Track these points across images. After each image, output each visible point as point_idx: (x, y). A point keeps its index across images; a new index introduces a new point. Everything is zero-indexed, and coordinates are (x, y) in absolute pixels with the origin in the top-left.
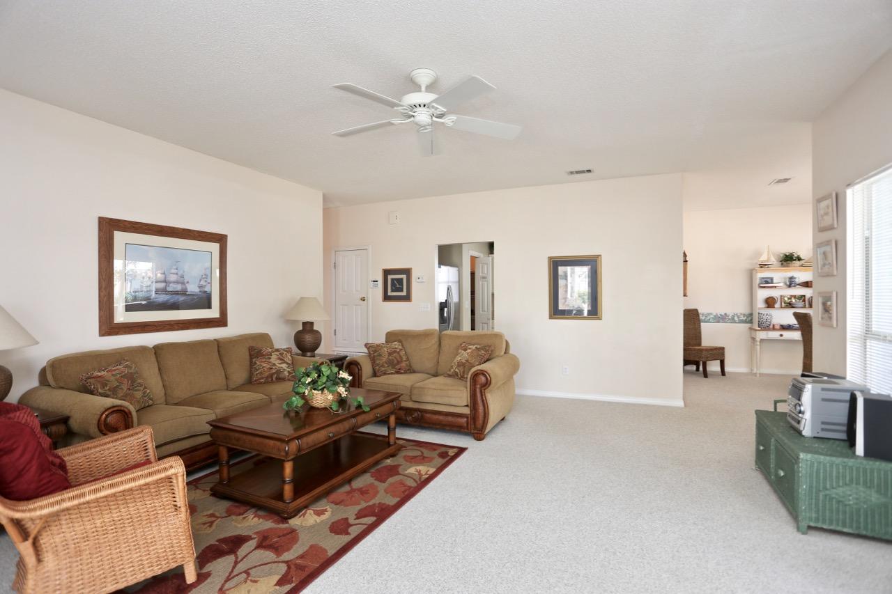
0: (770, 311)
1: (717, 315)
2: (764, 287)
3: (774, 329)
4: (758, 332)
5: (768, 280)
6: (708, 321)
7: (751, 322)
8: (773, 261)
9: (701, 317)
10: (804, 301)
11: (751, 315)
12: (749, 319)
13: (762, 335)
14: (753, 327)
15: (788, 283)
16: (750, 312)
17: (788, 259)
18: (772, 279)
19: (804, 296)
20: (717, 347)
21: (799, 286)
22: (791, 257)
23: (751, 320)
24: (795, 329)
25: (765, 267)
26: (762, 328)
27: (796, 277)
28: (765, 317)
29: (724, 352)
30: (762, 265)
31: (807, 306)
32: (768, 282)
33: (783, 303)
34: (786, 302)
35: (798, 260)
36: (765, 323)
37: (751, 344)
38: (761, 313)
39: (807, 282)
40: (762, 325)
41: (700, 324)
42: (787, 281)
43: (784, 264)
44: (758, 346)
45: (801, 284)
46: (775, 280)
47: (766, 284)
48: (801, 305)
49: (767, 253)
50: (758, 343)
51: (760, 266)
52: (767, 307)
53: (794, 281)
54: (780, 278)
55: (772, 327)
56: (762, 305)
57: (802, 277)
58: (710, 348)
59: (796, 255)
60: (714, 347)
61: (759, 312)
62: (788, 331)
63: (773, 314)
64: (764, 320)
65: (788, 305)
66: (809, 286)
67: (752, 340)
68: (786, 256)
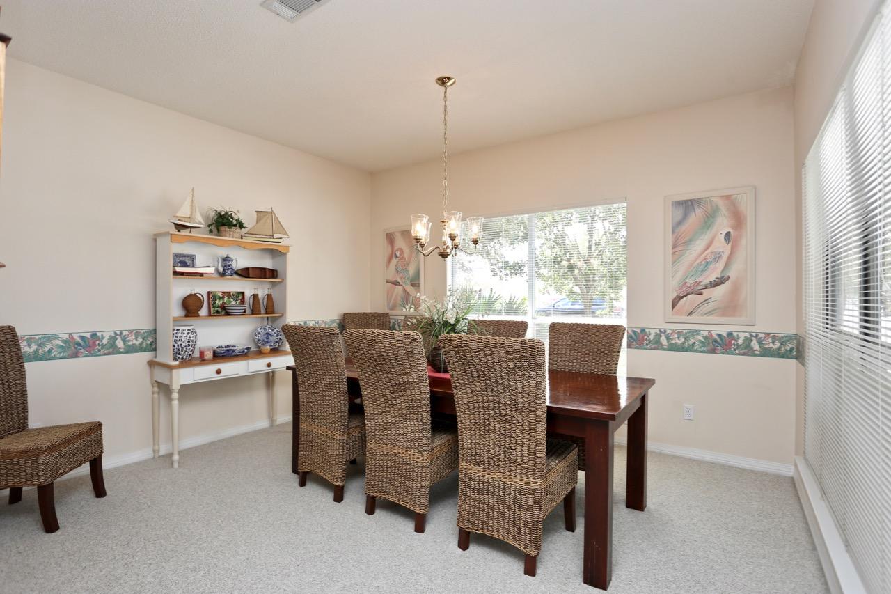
0: (193, 324)
2: (182, 274)
3: (202, 360)
4: (174, 372)
5: (186, 259)
6: (47, 356)
7: (153, 347)
8: (199, 221)
9: (25, 348)
10: (242, 302)
11: (154, 331)
12: (150, 341)
13: (186, 376)
14: (159, 359)
15: (221, 269)
16: (151, 327)
17: (223, 222)
18: (192, 258)
19: (243, 294)
20: (80, 425)
21: (235, 277)
22: (228, 219)
23: (151, 344)
24: (237, 356)
25: (185, 232)
26: (180, 360)
27: (232, 256)
28: (185, 337)
29: (101, 435)
30: (179, 227)
31: (247, 312)
32: (186, 263)
33: (211, 306)
34: (216, 305)
35: (238, 227)
36: (185, 349)
37: (153, 398)
38: (178, 328)
39: (248, 269)
40: (179, 354)
41: (22, 366)
42: (220, 265)
43: (215, 230)
44: (175, 403)
45: (239, 272)
46: (199, 262)
47: (183, 266)
48: (240, 308)
49: (190, 204)
50: (175, 395)
51: (176, 228)
52: (186, 316)
53: (229, 265)
54: (206, 258)
55: (198, 355)
56: (177, 312)
57: (242, 260)
58: (64, 435)
59: (236, 218)
60: (72, 430)
61: (173, 326)
62: (228, 361)
63: (197, 331)
64: (184, 344)
65: (220, 310)
66: (251, 276)
67: (156, 389)
68: (220, 216)
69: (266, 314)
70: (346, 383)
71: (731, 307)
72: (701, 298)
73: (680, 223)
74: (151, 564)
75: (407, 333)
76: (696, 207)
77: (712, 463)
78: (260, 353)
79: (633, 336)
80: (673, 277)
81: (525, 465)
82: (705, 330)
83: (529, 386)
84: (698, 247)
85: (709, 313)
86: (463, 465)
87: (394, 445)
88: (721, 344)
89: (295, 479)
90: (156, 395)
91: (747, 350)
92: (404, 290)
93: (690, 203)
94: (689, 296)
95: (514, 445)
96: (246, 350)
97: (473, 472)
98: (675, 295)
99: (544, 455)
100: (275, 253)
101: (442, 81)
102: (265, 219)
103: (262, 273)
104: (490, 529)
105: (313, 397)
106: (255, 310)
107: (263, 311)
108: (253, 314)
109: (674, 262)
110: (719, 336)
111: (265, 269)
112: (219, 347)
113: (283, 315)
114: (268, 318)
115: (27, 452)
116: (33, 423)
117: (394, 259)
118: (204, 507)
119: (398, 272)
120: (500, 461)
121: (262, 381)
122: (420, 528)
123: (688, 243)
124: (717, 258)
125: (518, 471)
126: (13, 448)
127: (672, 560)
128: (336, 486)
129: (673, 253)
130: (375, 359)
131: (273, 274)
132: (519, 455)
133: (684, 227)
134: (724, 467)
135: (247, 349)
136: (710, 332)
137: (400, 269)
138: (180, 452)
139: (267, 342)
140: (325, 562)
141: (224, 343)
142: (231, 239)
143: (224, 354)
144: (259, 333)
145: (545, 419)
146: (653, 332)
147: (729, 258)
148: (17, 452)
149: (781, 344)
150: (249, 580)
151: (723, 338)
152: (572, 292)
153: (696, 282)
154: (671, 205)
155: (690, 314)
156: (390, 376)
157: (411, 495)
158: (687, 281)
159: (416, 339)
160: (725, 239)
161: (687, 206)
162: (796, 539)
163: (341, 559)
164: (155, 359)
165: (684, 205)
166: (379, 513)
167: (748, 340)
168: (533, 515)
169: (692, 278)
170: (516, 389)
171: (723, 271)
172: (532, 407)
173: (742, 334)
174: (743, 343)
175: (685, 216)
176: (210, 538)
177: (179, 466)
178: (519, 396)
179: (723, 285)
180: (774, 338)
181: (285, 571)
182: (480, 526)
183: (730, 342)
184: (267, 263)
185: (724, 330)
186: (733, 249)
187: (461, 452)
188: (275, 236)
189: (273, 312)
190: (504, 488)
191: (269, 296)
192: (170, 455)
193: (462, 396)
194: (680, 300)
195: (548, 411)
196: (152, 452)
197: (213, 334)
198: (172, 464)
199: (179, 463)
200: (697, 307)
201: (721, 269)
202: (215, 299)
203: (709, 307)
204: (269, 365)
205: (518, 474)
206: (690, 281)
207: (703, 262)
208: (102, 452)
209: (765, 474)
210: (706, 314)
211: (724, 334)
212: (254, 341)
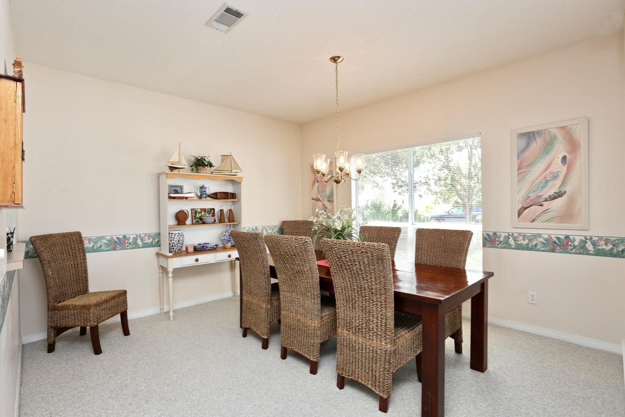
0: (183, 230)
1: (112, 238)
2: (174, 198)
3: (187, 253)
4: (170, 260)
5: (178, 189)
6: (99, 250)
7: (158, 244)
8: (184, 164)
9: (87, 245)
10: (213, 215)
11: (159, 234)
12: (157, 240)
14: (161, 252)
15: (199, 194)
16: (157, 232)
17: (199, 164)
18: (181, 188)
19: (214, 209)
20: (114, 291)
21: (208, 198)
22: (202, 162)
23: (158, 242)
24: (209, 250)
25: (176, 171)
26: (174, 253)
27: (206, 186)
28: (177, 238)
29: (126, 298)
30: (172, 168)
31: (217, 221)
32: (177, 191)
33: (194, 218)
34: (197, 217)
35: (209, 167)
36: (176, 246)
37: (159, 276)
38: (172, 232)
39: (216, 193)
40: (173, 249)
41: (85, 256)
42: (198, 191)
43: (195, 169)
44: (171, 280)
45: (211, 196)
46: (185, 190)
47: (175, 193)
48: (211, 219)
49: (178, 153)
50: (170, 275)
51: (170, 169)
52: (178, 225)
53: (204, 191)
54: (190, 187)
55: (185, 250)
56: (172, 222)
57: (213, 187)
58: (104, 297)
59: (207, 160)
60: (109, 295)
61: (169, 231)
62: (203, 254)
63: (184, 233)
64: (176, 243)
65: (199, 220)
66: (218, 198)
67: (161, 271)
68: (198, 160)
69: (229, 222)
70: (269, 270)
71: (567, 215)
72: (541, 209)
73: (523, 150)
74: (145, 379)
75: (301, 237)
76: (537, 137)
77: (553, 339)
78: (224, 249)
79: (487, 237)
80: (518, 192)
81: (379, 333)
82: (545, 233)
83: (379, 277)
84: (538, 169)
85: (548, 221)
86: (339, 330)
87: (297, 313)
88: (561, 245)
89: (240, 332)
90: (161, 274)
91: (582, 250)
92: (323, 204)
93: (532, 134)
94: (531, 207)
95: (371, 318)
96: (215, 247)
97: (345, 335)
98: (520, 206)
99: (392, 327)
100: (233, 182)
101: (334, 59)
102: (226, 160)
103: (226, 196)
104: (356, 376)
105: (249, 279)
106: (221, 221)
107: (226, 220)
108: (220, 222)
109: (519, 181)
110: (558, 238)
111: (227, 193)
112: (199, 244)
113: (239, 223)
114: (230, 225)
115: (84, 306)
116: (91, 289)
117: (316, 183)
118: (182, 347)
119: (319, 192)
120: (363, 329)
121: (228, 266)
122: (314, 371)
123: (530, 165)
124: (555, 177)
125: (375, 337)
126: (77, 303)
127: (498, 412)
128: (263, 338)
129: (518, 174)
130: (283, 255)
131: (233, 196)
132: (375, 325)
133: (526, 154)
134: (562, 343)
135: (216, 245)
136: (550, 236)
137: (320, 189)
138: (174, 311)
139: (230, 241)
140: (247, 388)
141: (202, 242)
142: (204, 174)
143: (200, 249)
144: (225, 235)
145: (393, 301)
146: (503, 235)
147: (566, 176)
148: (80, 306)
149: (614, 245)
150: (198, 395)
151: (561, 240)
152: (456, 202)
153: (538, 196)
154: (516, 137)
155: (533, 221)
156: (293, 267)
157: (308, 348)
158: (530, 195)
159: (307, 242)
160: (562, 161)
161: (529, 136)
162: (614, 408)
163: (257, 387)
164: (160, 252)
165: (527, 136)
166: (289, 359)
167: (583, 243)
168: (385, 368)
169: (534, 193)
170: (371, 278)
171: (560, 187)
172: (383, 292)
173: (577, 238)
174: (579, 244)
175: (528, 145)
176: (181, 366)
177: (174, 319)
178: (373, 283)
179: (560, 198)
180: (607, 241)
181: (221, 392)
182: (350, 374)
183: (567, 243)
184: (229, 189)
185: (562, 234)
186: (568, 169)
187: (338, 321)
188: (233, 171)
189: (233, 221)
190: (366, 348)
191: (230, 211)
192: (168, 312)
193: (338, 282)
194: (524, 210)
195: (395, 294)
196: (159, 310)
197: (194, 236)
198: (169, 317)
199: (173, 317)
200: (539, 216)
201: (559, 186)
202: (196, 213)
203: (549, 215)
204: (230, 256)
205: (375, 339)
206: (533, 196)
207: (543, 181)
208: (127, 309)
209: (600, 351)
210: (546, 221)
211: (562, 237)
212: (221, 240)
